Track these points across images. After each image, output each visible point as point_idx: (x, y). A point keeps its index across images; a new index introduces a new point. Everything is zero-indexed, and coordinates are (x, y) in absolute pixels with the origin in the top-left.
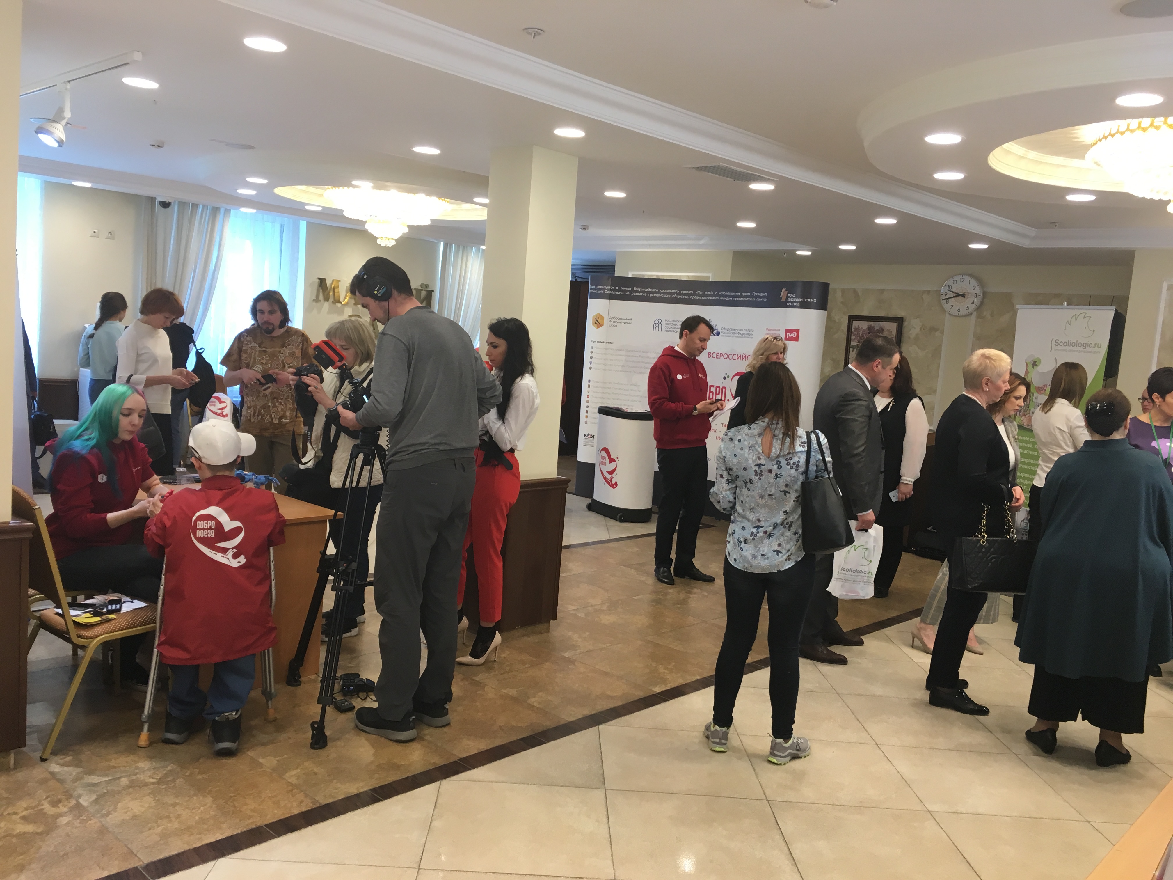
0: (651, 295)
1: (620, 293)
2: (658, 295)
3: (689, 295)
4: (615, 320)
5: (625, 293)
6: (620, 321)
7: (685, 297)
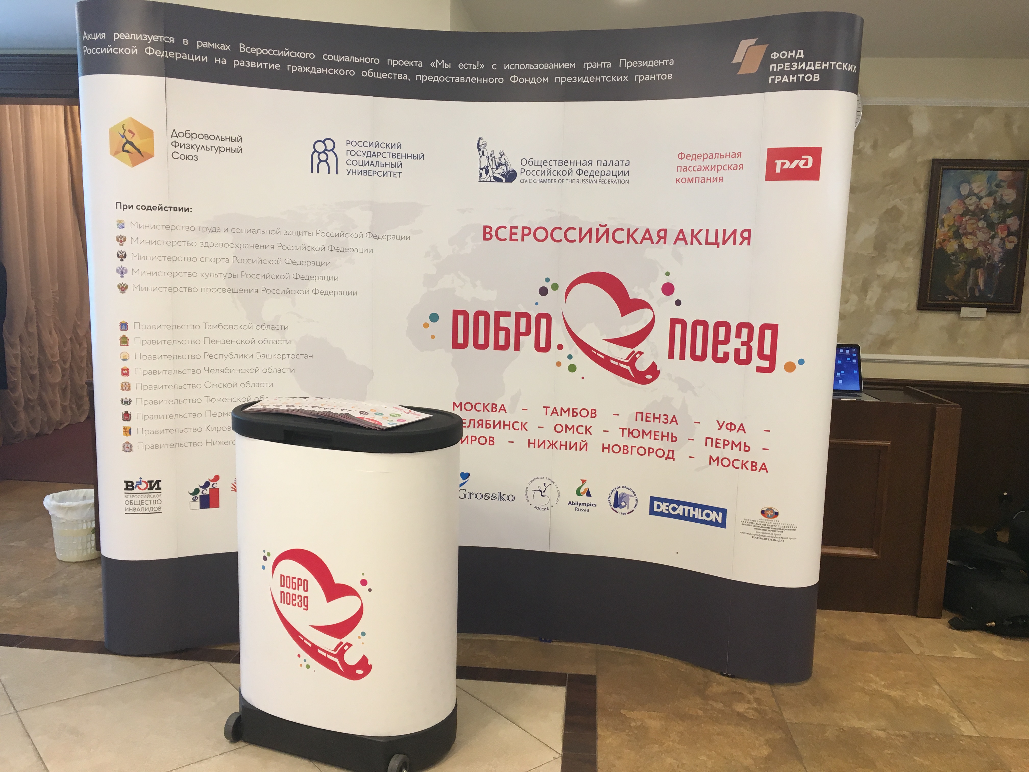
0: (294, 69)
1: (195, 58)
2: (315, 71)
3: (411, 71)
4: (189, 141)
5: (211, 60)
6: (208, 143)
7: (400, 77)
